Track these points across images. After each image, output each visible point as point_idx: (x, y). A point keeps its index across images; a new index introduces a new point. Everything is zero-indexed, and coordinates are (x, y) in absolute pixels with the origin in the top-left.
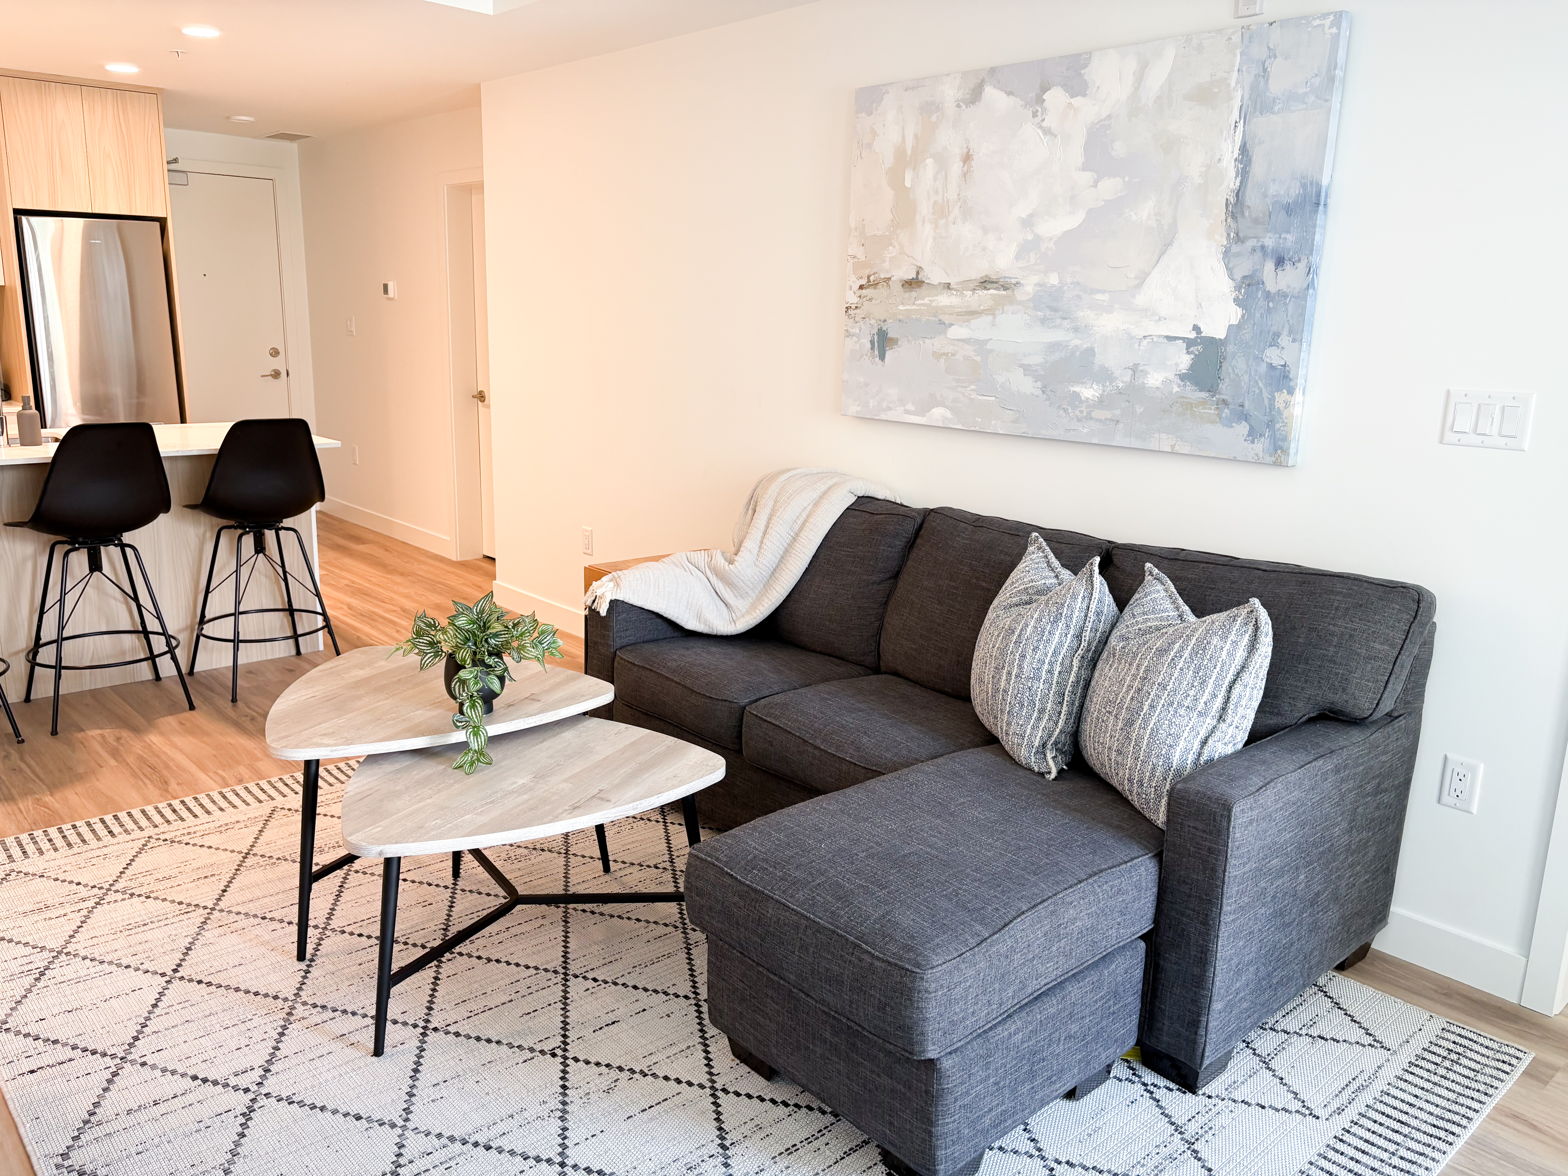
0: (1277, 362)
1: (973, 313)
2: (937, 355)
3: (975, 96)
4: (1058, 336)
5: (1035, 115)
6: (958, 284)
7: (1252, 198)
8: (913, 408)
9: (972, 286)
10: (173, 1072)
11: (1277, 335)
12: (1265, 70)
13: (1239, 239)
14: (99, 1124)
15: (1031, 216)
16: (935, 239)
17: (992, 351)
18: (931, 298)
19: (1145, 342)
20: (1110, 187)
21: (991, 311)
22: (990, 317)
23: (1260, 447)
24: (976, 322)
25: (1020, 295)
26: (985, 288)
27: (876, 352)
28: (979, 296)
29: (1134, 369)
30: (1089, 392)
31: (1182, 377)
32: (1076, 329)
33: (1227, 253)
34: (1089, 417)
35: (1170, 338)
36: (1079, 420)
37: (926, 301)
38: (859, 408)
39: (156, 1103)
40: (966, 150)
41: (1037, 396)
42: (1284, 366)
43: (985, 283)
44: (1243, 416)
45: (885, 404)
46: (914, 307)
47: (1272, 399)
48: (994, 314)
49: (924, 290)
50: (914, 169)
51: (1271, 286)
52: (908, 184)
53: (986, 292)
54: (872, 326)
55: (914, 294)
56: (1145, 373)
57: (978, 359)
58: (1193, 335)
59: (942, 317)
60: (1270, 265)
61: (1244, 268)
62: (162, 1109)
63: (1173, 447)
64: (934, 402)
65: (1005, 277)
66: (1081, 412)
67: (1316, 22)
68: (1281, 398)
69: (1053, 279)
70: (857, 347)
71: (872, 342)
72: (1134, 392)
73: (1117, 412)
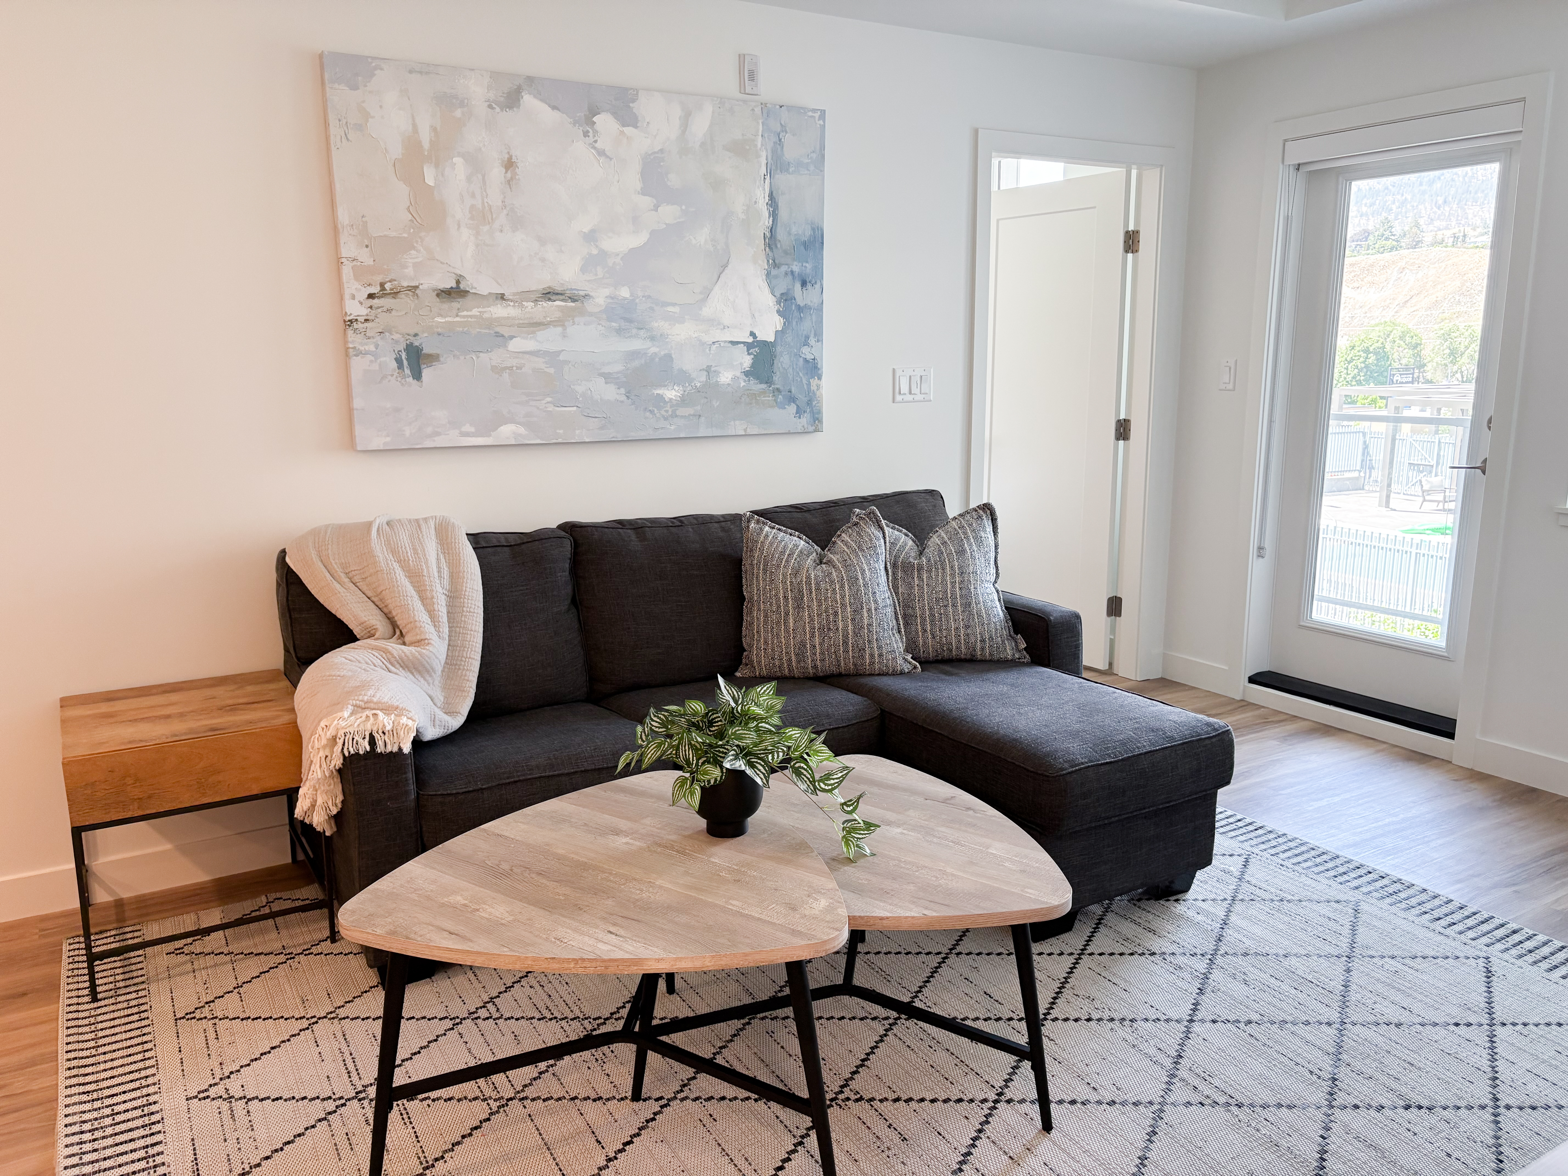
0: (809, 357)
1: (538, 325)
2: (498, 370)
3: (512, 100)
4: (636, 345)
5: (586, 134)
6: (514, 294)
7: (781, 235)
8: (473, 429)
9: (533, 296)
11: (807, 337)
12: (780, 140)
13: (776, 265)
15: (593, 231)
16: (477, 246)
17: (566, 362)
18: (480, 310)
19: (714, 347)
20: (669, 213)
21: (559, 323)
22: (560, 329)
23: (805, 420)
24: (542, 334)
25: (589, 306)
26: (550, 299)
27: (407, 371)
28: (543, 307)
29: (708, 370)
30: (671, 393)
31: (747, 374)
32: (652, 338)
33: (768, 275)
34: (674, 415)
35: (734, 343)
36: (666, 419)
37: (475, 312)
38: (388, 439)
40: (507, 156)
41: (622, 402)
42: (814, 359)
43: (549, 294)
44: (792, 399)
45: (429, 430)
46: (458, 319)
47: (809, 384)
48: (563, 325)
49: (468, 301)
50: (437, 166)
51: (800, 301)
52: (430, 181)
53: (550, 303)
54: (397, 342)
55: (455, 305)
56: (717, 373)
57: (551, 371)
58: (750, 340)
59: (498, 329)
60: (798, 286)
61: (781, 288)
63: (745, 430)
64: (502, 420)
65: (572, 289)
66: (667, 411)
67: (810, 114)
68: (814, 382)
69: (625, 293)
70: (375, 367)
71: (399, 361)
72: (710, 389)
73: (699, 408)
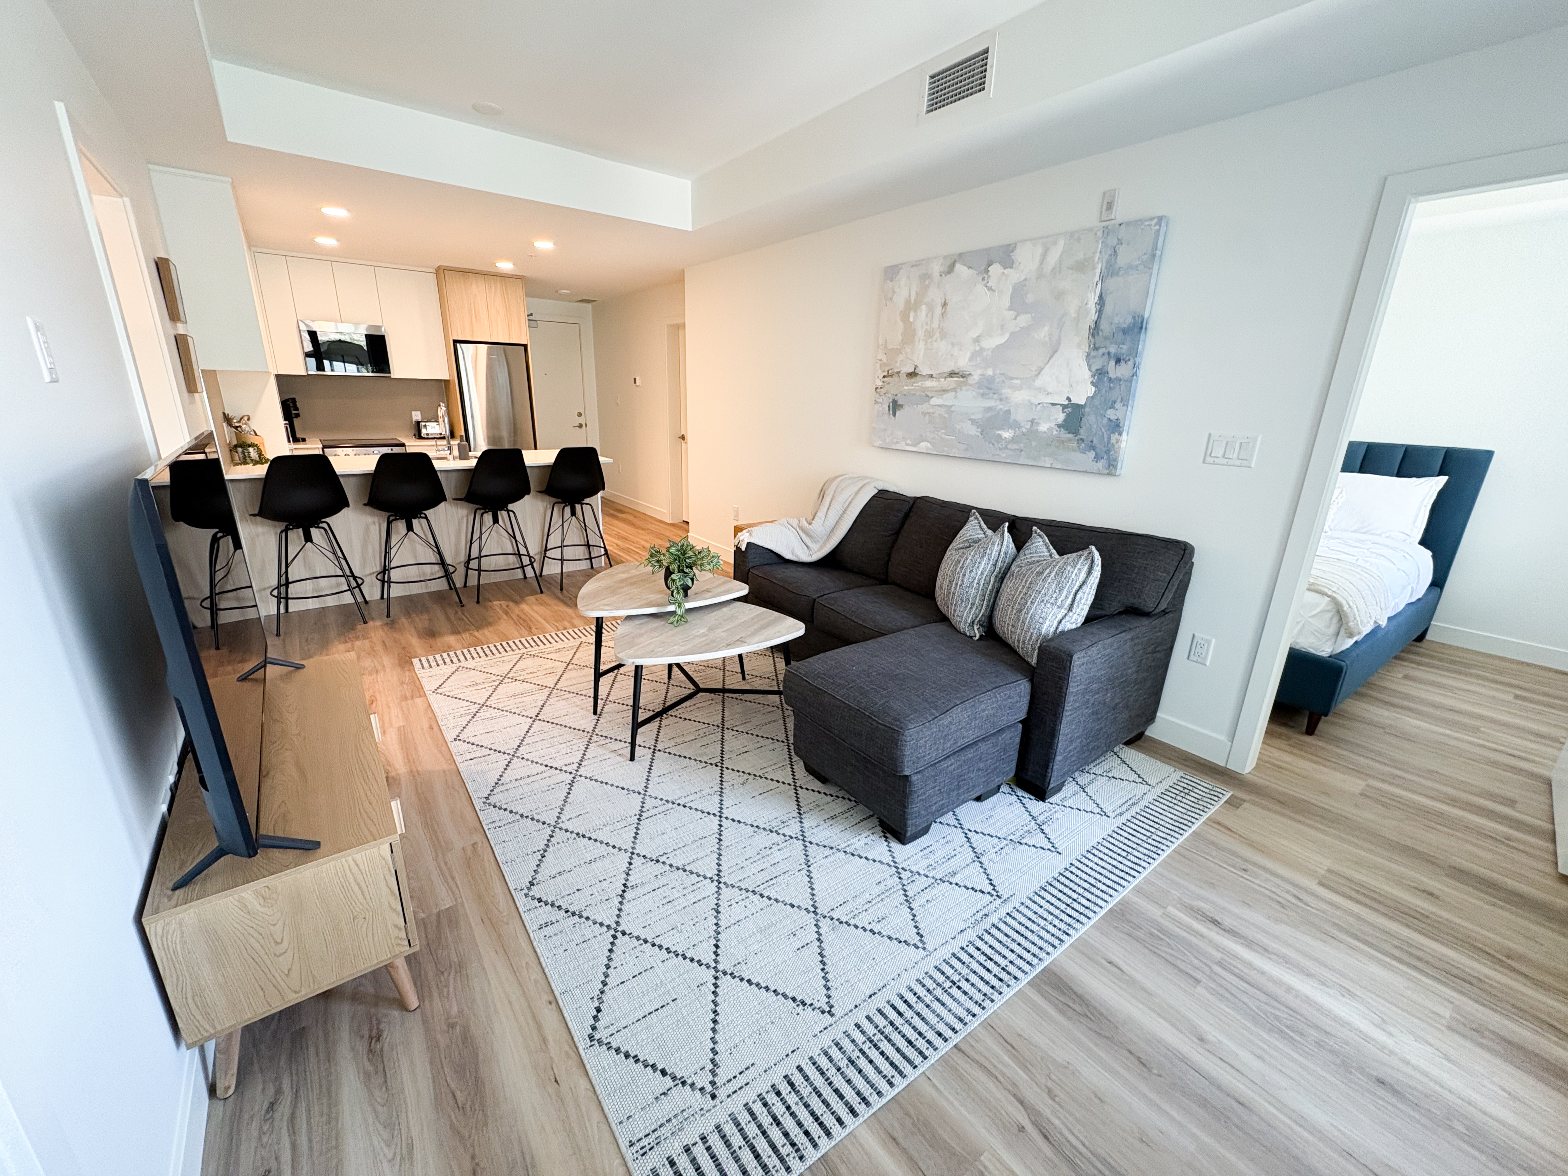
0: (1113, 417)
1: (945, 391)
2: (924, 414)
3: (951, 269)
4: (991, 403)
5: (983, 279)
6: (937, 374)
7: (1104, 325)
9: (945, 375)
10: (537, 763)
11: (1114, 402)
12: (1116, 252)
13: (1096, 348)
14: (503, 784)
15: (979, 336)
16: (925, 350)
17: (954, 411)
18: (922, 383)
19: (1039, 407)
20: (1024, 320)
21: (954, 390)
22: (954, 393)
23: (1101, 464)
24: (946, 396)
25: (971, 380)
26: (952, 377)
27: (891, 412)
28: (949, 381)
29: (1032, 421)
30: (1007, 434)
31: (1059, 426)
32: (1001, 400)
33: (1088, 356)
34: (1006, 448)
35: (1053, 404)
36: (1000, 449)
37: (919, 384)
38: (881, 443)
39: (528, 777)
40: (944, 300)
41: (978, 436)
42: (1117, 419)
43: (952, 374)
44: (1092, 448)
45: (895, 440)
46: (913, 387)
47: (1109, 439)
48: (956, 391)
49: (918, 378)
50: (915, 311)
51: (1112, 375)
52: (911, 320)
53: (952, 379)
54: (889, 398)
55: (913, 380)
56: (1038, 424)
57: (947, 416)
58: (1066, 402)
59: (927, 393)
60: (1112, 363)
61: (1097, 365)
62: (532, 779)
63: (1052, 464)
64: (922, 439)
65: (963, 371)
66: (1002, 445)
67: (1147, 223)
68: (1114, 437)
69: (990, 372)
70: (881, 409)
71: (889, 407)
72: (1032, 434)
73: (1022, 445)
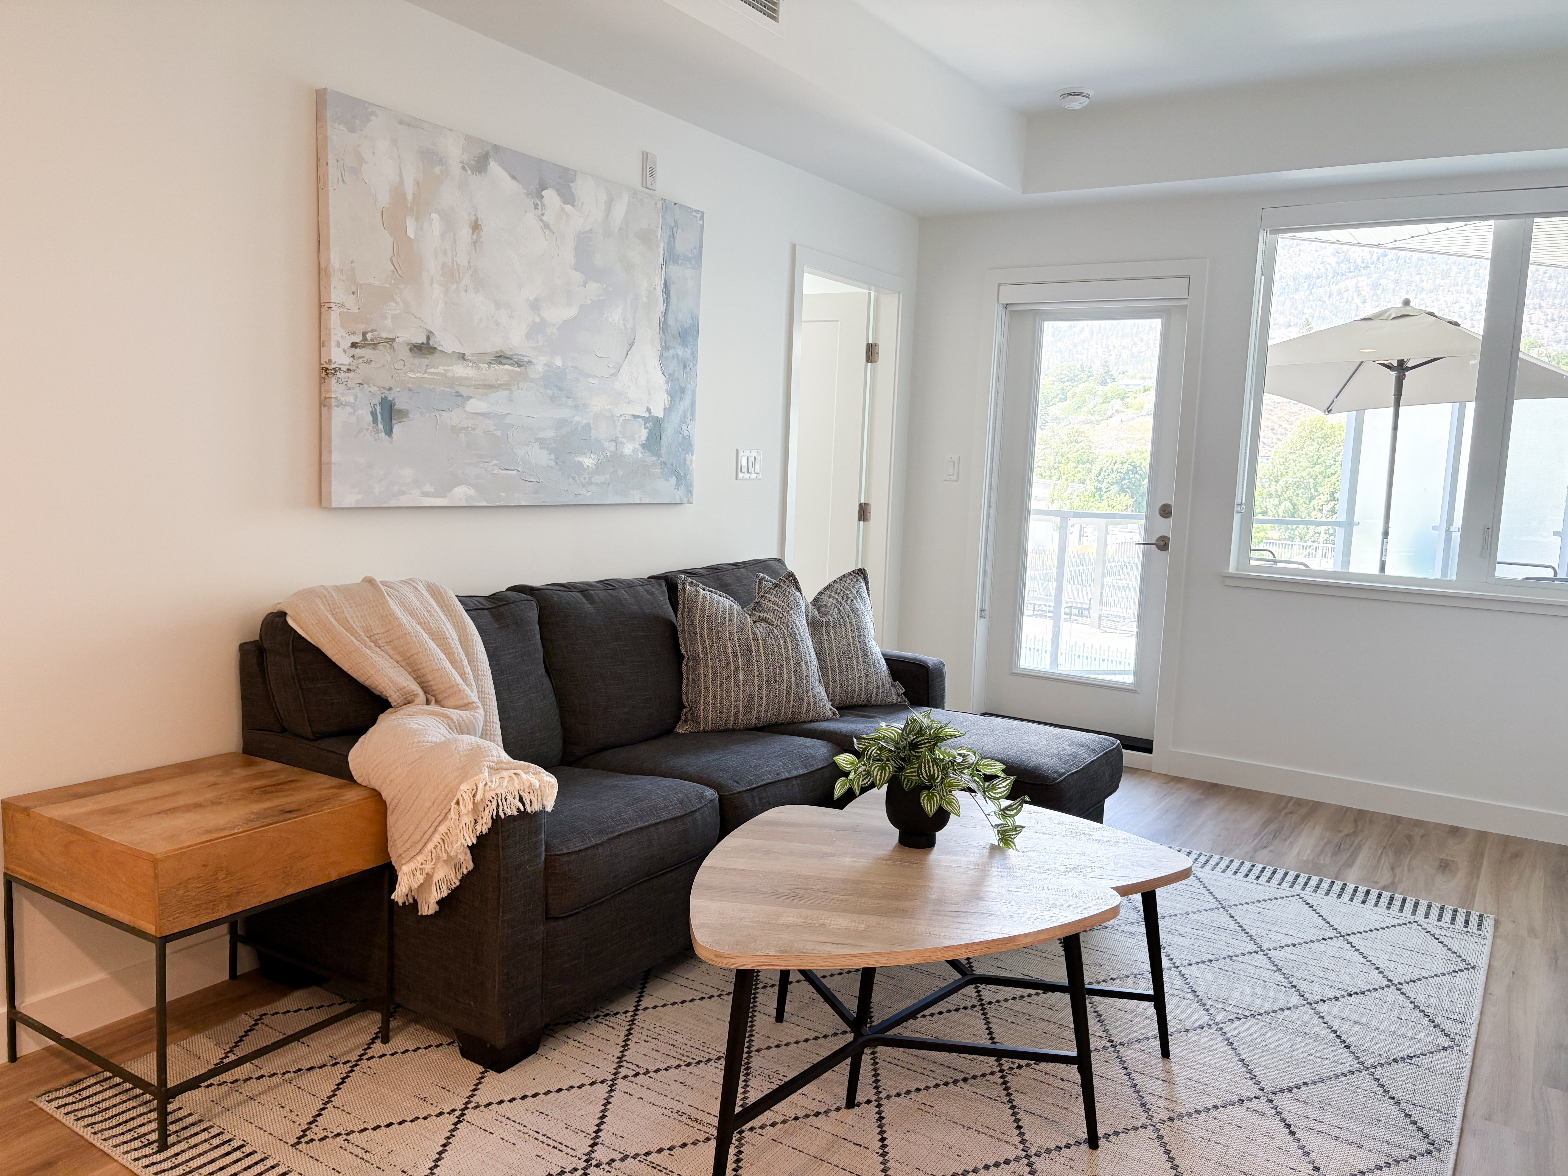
0: (686, 434)
1: (491, 387)
2: (456, 430)
3: (480, 165)
4: (564, 413)
5: (536, 206)
6: (473, 355)
7: (671, 321)
8: (432, 489)
9: (488, 358)
11: (685, 416)
12: (673, 234)
13: (666, 348)
16: (446, 303)
17: (511, 426)
18: (445, 368)
19: (621, 420)
20: (594, 290)
21: (505, 386)
22: (507, 392)
23: (681, 492)
24: (492, 397)
25: (531, 373)
26: (501, 363)
27: (381, 426)
28: (495, 370)
29: (616, 441)
30: (588, 461)
31: (643, 446)
32: (576, 407)
33: (661, 356)
34: (590, 482)
35: (636, 417)
36: (584, 486)
37: (441, 369)
38: (360, 497)
40: (474, 218)
41: (552, 467)
42: (689, 436)
43: (500, 358)
44: (673, 472)
45: (396, 488)
46: (426, 376)
47: (685, 459)
48: (510, 389)
49: (436, 358)
50: (417, 219)
51: (681, 383)
52: (411, 234)
53: (501, 366)
54: (373, 395)
55: (425, 361)
56: (622, 444)
57: (498, 433)
58: (646, 415)
59: (460, 389)
60: (681, 368)
61: (669, 370)
63: (640, 500)
64: (458, 480)
65: (518, 355)
66: (585, 478)
67: (694, 214)
68: (689, 457)
69: (558, 362)
70: (353, 420)
71: (373, 414)
72: (617, 458)
73: (608, 476)
